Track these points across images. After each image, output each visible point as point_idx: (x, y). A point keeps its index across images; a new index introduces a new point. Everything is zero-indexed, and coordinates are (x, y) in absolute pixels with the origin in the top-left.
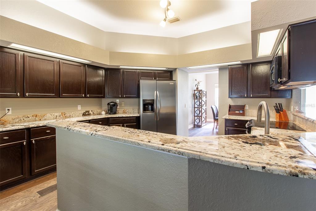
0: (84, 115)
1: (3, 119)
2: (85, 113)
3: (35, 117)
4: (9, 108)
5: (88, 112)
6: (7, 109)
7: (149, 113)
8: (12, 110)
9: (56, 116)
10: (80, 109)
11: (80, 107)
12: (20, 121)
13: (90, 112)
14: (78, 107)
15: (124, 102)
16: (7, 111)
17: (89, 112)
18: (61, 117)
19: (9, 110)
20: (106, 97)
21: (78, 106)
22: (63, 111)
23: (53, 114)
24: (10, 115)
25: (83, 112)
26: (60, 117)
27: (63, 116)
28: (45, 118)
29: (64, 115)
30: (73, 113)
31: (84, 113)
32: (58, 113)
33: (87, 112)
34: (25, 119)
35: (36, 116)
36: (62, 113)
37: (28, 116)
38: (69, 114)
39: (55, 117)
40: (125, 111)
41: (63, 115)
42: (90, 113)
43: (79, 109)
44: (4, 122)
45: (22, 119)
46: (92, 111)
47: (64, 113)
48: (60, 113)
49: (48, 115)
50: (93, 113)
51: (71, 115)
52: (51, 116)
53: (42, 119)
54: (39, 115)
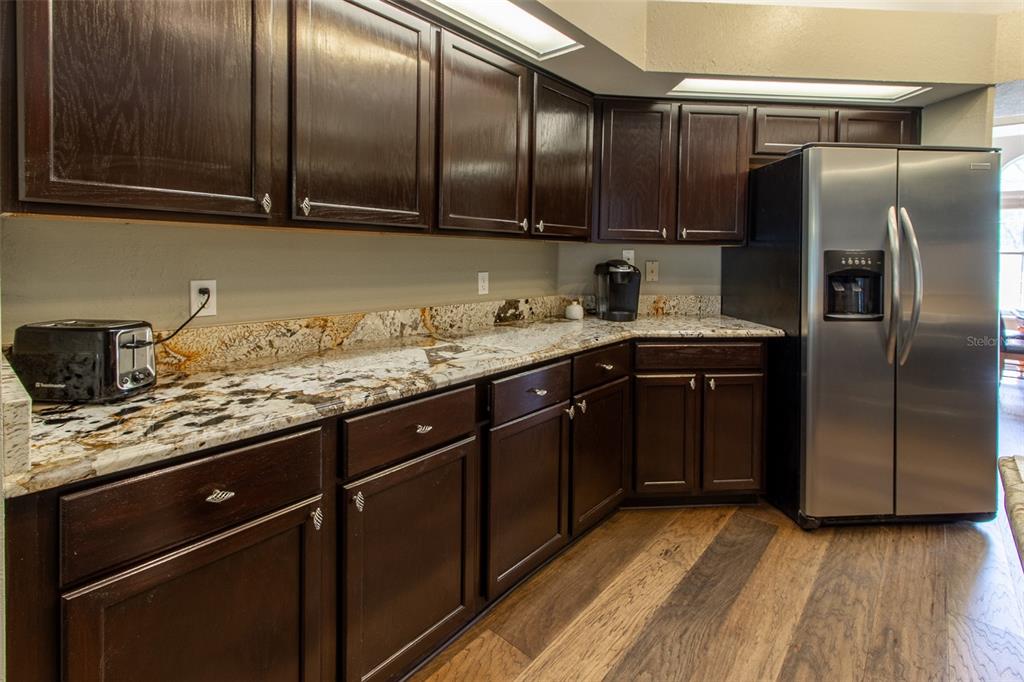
0: (502, 320)
1: (180, 344)
2: (503, 310)
3: (317, 332)
4: (205, 284)
5: (515, 304)
6: (196, 285)
7: (857, 326)
8: (219, 291)
9: (403, 326)
10: (487, 292)
11: (487, 284)
12: (253, 355)
13: (523, 307)
14: (480, 284)
15: (656, 264)
16: (196, 301)
17: (517, 308)
18: (420, 330)
19: (204, 291)
20: (594, 236)
21: (479, 275)
22: (426, 302)
23: (391, 313)
24: (210, 322)
25: (496, 306)
26: (416, 328)
27: (425, 325)
28: (359, 337)
29: (431, 322)
30: (461, 309)
31: (500, 309)
32: (409, 312)
33: (510, 304)
34: (277, 343)
35: (324, 328)
36: (423, 311)
37: (292, 326)
38: (449, 314)
39: (398, 330)
40: (662, 305)
41: (428, 318)
42: (521, 309)
43: (481, 292)
44: (183, 359)
45: (263, 343)
46: (526, 301)
47: (431, 308)
48: (418, 313)
49: (372, 321)
50: (531, 309)
51: (457, 319)
52: (382, 327)
53: (346, 341)
54: (336, 320)
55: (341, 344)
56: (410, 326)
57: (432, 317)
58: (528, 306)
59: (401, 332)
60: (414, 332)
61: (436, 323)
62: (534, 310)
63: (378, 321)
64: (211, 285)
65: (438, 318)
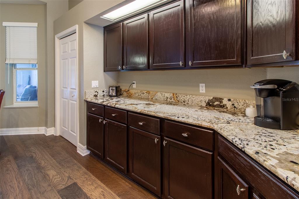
0: (210, 105)
1: (130, 92)
2: (212, 101)
3: (148, 94)
5: (220, 100)
6: (133, 82)
10: (204, 92)
11: (204, 88)
13: (225, 102)
14: (201, 88)
17: (221, 102)
21: (201, 85)
22: (174, 92)
23: (164, 93)
25: (207, 99)
26: (171, 99)
27: (174, 99)
28: (156, 98)
29: (176, 99)
30: (188, 97)
31: (209, 100)
32: (169, 94)
33: (216, 99)
34: (142, 95)
36: (174, 94)
37: (144, 92)
38: (183, 97)
41: (175, 97)
43: (201, 92)
44: (131, 95)
45: (140, 95)
46: (229, 100)
47: (176, 94)
48: (172, 95)
49: (159, 94)
50: (233, 105)
51: (187, 100)
52: (161, 97)
53: (153, 98)
54: (151, 92)
55: (152, 99)
56: (169, 98)
57: (176, 97)
58: (230, 102)
59: (167, 99)
60: (171, 101)
61: (178, 99)
62: (236, 105)
63: (160, 95)
64: (135, 82)
65: (179, 98)
